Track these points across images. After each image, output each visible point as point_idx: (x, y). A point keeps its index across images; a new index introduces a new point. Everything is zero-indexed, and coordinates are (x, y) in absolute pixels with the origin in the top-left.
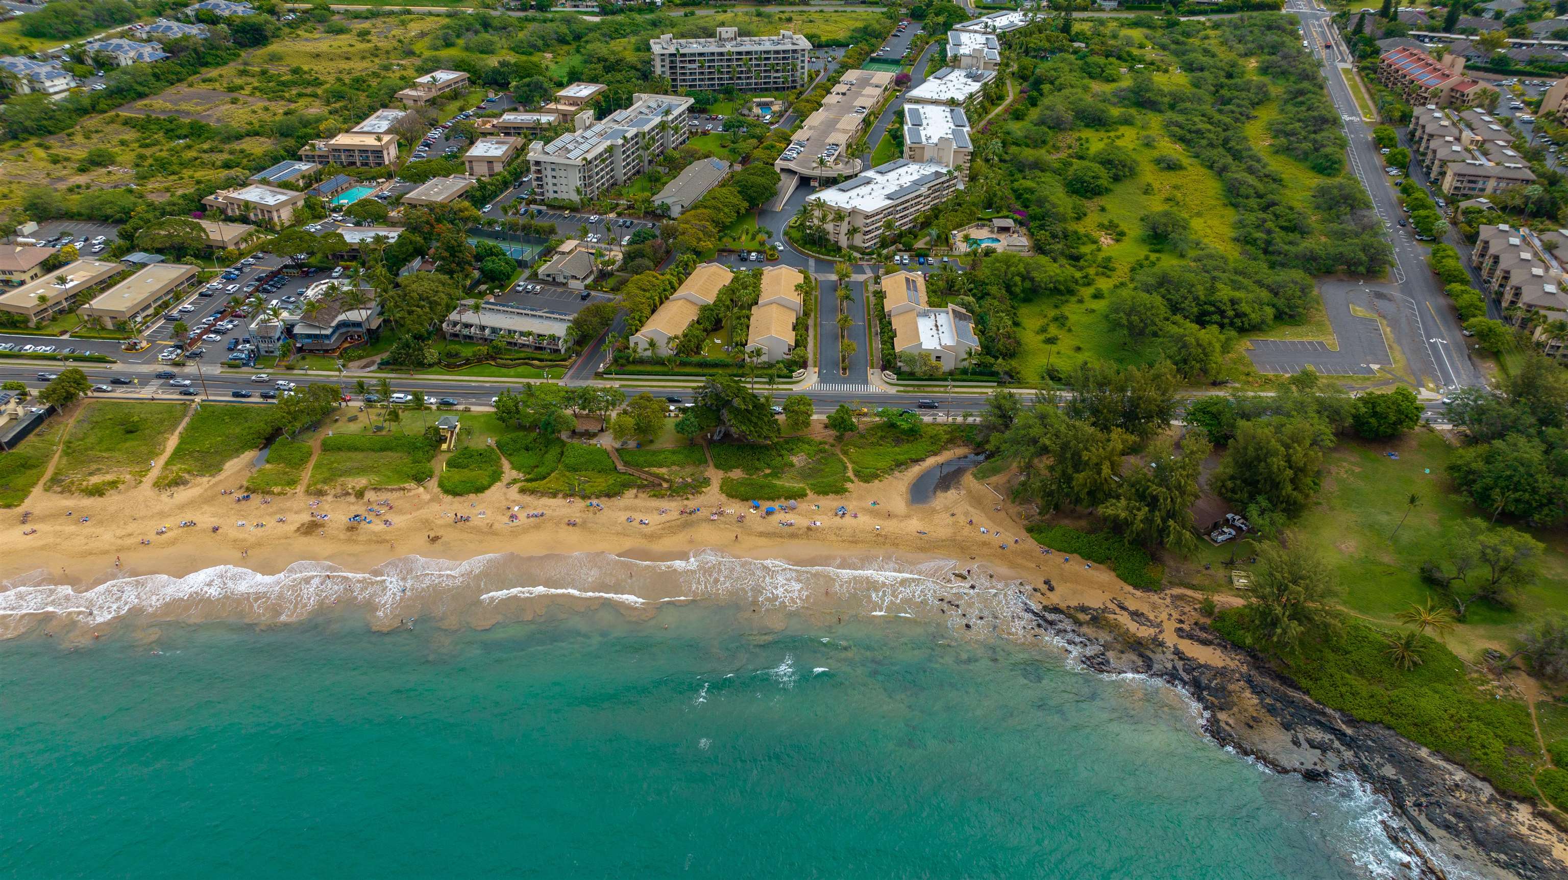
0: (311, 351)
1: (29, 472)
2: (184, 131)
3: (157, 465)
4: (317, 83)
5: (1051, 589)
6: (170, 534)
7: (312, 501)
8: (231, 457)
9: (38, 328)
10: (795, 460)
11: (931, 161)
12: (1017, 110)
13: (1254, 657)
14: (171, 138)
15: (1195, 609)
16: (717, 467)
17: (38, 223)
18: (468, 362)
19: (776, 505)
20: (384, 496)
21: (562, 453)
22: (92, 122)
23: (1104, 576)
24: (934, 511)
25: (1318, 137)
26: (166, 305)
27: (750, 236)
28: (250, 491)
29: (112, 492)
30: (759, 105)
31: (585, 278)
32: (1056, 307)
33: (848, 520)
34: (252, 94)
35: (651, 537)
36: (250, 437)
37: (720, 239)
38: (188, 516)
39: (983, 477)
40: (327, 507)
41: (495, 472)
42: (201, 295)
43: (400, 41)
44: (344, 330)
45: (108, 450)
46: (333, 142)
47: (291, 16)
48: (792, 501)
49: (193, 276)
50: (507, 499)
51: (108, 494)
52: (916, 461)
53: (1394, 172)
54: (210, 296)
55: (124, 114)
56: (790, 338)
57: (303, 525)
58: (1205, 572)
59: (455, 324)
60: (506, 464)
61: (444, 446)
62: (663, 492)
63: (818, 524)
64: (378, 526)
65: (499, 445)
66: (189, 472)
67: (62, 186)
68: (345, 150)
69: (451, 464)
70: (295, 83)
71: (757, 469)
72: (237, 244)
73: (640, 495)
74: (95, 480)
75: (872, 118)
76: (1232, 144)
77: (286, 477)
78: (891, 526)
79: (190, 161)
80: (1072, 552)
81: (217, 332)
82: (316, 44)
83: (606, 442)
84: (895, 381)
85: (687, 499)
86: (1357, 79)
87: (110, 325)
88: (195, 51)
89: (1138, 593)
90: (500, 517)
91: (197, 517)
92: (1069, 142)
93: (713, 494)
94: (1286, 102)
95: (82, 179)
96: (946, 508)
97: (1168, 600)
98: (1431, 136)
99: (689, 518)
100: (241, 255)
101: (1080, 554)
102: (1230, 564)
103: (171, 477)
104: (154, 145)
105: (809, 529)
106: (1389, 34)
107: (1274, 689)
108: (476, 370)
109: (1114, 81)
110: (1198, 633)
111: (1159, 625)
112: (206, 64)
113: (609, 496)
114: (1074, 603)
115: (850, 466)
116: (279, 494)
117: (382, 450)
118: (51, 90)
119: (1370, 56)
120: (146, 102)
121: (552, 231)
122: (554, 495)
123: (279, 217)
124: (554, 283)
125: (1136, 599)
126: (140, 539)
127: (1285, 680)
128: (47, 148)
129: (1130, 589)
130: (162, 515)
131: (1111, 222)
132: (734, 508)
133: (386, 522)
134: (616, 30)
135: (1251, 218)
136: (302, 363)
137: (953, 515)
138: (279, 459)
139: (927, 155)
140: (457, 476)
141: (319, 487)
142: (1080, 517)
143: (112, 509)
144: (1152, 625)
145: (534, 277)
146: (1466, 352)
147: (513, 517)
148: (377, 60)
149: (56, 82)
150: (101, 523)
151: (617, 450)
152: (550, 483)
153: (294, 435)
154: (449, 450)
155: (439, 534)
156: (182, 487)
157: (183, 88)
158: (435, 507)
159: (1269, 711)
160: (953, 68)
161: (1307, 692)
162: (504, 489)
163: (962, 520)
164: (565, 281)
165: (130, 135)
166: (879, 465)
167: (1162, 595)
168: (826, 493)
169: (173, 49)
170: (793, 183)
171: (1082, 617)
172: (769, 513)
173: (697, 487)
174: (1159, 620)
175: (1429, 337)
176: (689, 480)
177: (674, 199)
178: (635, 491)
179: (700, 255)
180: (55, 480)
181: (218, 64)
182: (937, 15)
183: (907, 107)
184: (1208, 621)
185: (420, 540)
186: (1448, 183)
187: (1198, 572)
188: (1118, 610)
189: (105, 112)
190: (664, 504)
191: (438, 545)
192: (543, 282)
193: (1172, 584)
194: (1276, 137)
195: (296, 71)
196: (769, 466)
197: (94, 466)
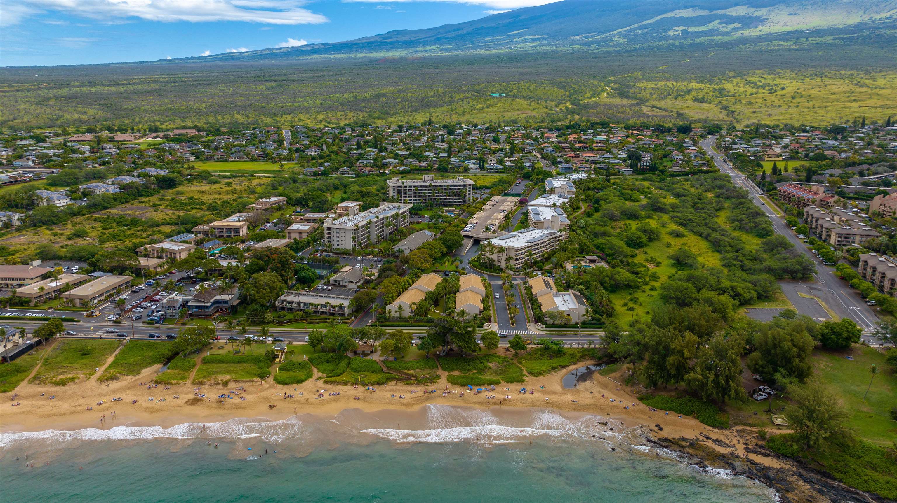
0: (197, 316)
1: (20, 375)
2: (128, 223)
3: (100, 371)
4: (202, 203)
5: (661, 429)
6: (105, 405)
7: (195, 388)
8: (146, 367)
9: (36, 306)
10: (491, 365)
11: (548, 228)
12: (588, 212)
13: (799, 462)
14: (120, 226)
15: (754, 437)
16: (444, 369)
17: (42, 261)
18: (290, 321)
19: (483, 388)
20: (240, 385)
21: (349, 363)
22: (76, 220)
23: (692, 422)
24: (579, 391)
25: (757, 220)
26: (112, 295)
27: (450, 262)
28: (158, 382)
29: (71, 383)
30: (447, 211)
31: (356, 283)
32: (630, 294)
33: (527, 395)
34: (166, 208)
35: (407, 405)
36: (158, 357)
37: (433, 264)
38: (118, 396)
39: (606, 374)
40: (205, 391)
41: (308, 373)
42: (133, 292)
43: (248, 187)
44: (217, 305)
45: (70, 363)
46: (212, 224)
47: (189, 177)
48: (492, 386)
49: (128, 282)
50: (316, 387)
51: (68, 384)
52: (564, 367)
53: (802, 237)
54: (138, 292)
55: (95, 216)
56: (481, 306)
57: (189, 400)
58: (754, 416)
59: (283, 301)
60: (315, 370)
61: (277, 360)
62: (412, 382)
63: (510, 397)
64: (236, 400)
65: (311, 360)
66: (120, 373)
67: (58, 246)
68: (218, 229)
69: (281, 369)
70: (189, 204)
71: (469, 370)
72: (155, 268)
73: (398, 384)
74: (61, 377)
75: (510, 215)
76: (710, 225)
77: (180, 376)
78: (555, 398)
79: (130, 235)
80: (669, 410)
81: (141, 307)
82: (203, 187)
83: (375, 357)
84: (544, 329)
85: (427, 385)
86: (768, 200)
87: (78, 304)
88: (137, 188)
89: (716, 430)
90: (312, 395)
91: (123, 396)
92: (620, 225)
93: (443, 383)
94: (734, 209)
95: (69, 243)
96: (587, 390)
97: (735, 433)
98: (818, 219)
99: (429, 395)
100: (157, 274)
101: (674, 410)
102: (769, 411)
103: (109, 375)
104: (110, 229)
105: (505, 400)
106: (779, 181)
107: (817, 480)
108: (295, 325)
109: (638, 201)
110: (758, 449)
111: (734, 446)
112: (142, 196)
113: (379, 384)
114: (677, 436)
115: (524, 369)
116: (175, 384)
117: (239, 362)
118: (58, 205)
119: (772, 190)
120: (109, 210)
121: (337, 262)
122: (346, 384)
123: (180, 257)
124: (339, 285)
125: (715, 433)
126: (86, 407)
127: (824, 474)
128: (51, 230)
129: (710, 428)
130: (101, 395)
131: (652, 258)
132: (457, 390)
133: (242, 398)
134: (365, 184)
135: (730, 255)
136: (191, 322)
137: (591, 393)
138: (177, 367)
139: (545, 225)
140: (285, 375)
141: (200, 380)
142: (670, 391)
143: (70, 392)
144: (729, 446)
145: (328, 283)
146: (873, 313)
147: (320, 395)
148: (235, 195)
149: (61, 201)
150: (62, 399)
151: (383, 361)
152: (344, 378)
153: (185, 356)
154: (280, 362)
155: (275, 404)
156: (115, 381)
157: (128, 205)
158: (272, 391)
159: (819, 492)
160: (551, 194)
161: (841, 481)
162: (314, 382)
163: (597, 395)
164: (345, 284)
165: (97, 225)
166: (542, 368)
167: (731, 431)
168: (512, 382)
169: (124, 188)
170: (470, 242)
171: (684, 443)
172: (478, 392)
173: (433, 379)
174: (733, 444)
175: (848, 306)
176: (428, 376)
177: (406, 247)
178: (395, 382)
179: (424, 271)
180: (36, 378)
181: (149, 196)
182: (538, 175)
183: (530, 208)
184: (764, 443)
185: (265, 407)
186: (833, 239)
187: (750, 416)
188: (705, 440)
189: (85, 215)
190: (414, 388)
191: (274, 410)
192: (332, 285)
193: (736, 424)
194: (732, 223)
195: (191, 198)
196: (475, 369)
197: (62, 371)
